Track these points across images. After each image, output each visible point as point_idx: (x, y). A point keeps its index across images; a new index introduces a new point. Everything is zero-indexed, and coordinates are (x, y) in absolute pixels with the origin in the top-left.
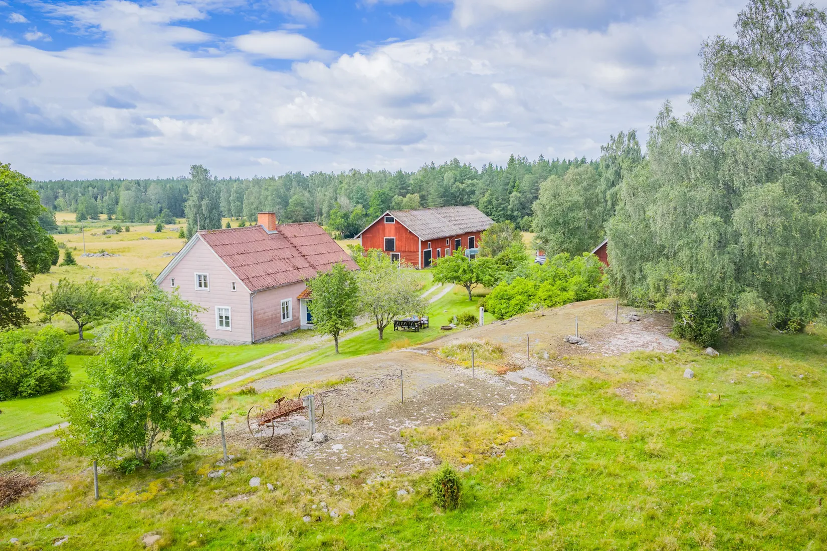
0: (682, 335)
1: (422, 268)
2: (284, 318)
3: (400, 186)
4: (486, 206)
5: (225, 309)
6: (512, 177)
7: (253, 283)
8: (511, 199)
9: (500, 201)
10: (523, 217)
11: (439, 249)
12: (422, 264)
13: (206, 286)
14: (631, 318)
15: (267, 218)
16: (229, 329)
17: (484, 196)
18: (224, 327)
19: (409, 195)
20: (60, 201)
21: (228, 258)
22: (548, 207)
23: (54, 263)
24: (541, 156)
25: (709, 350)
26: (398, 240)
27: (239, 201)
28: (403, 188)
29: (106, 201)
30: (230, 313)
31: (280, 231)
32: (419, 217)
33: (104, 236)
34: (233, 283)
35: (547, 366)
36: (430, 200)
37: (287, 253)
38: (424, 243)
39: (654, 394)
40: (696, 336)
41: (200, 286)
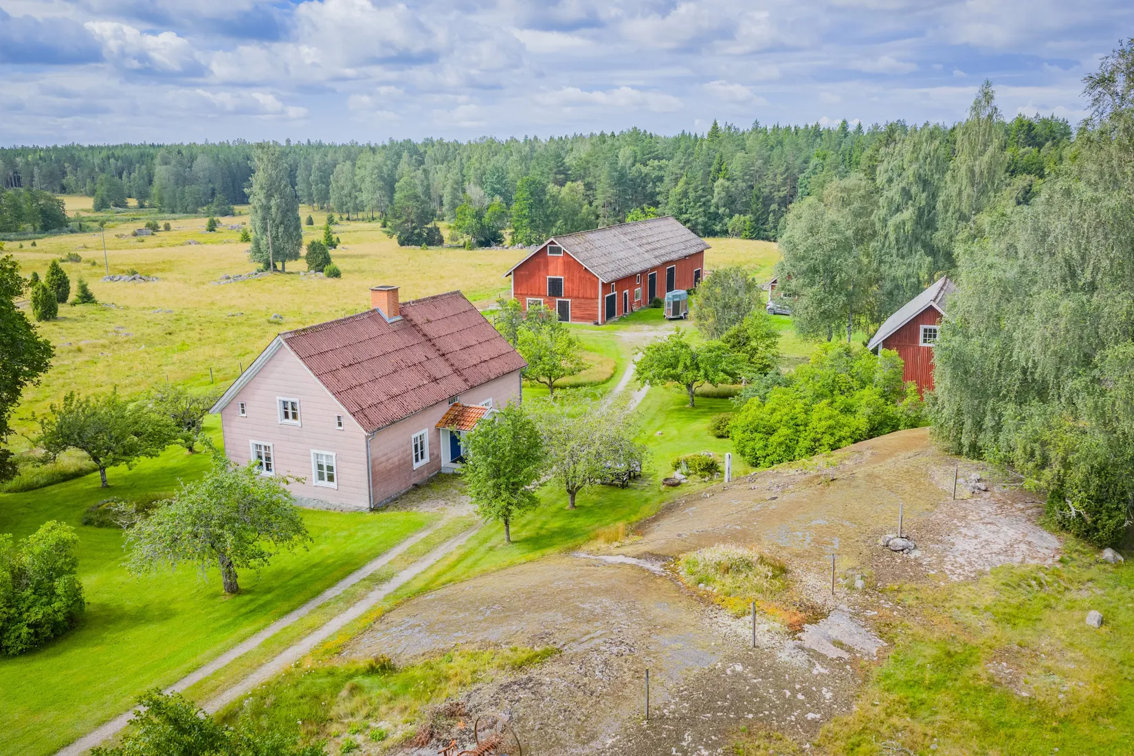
0: (1064, 526)
1: (604, 322)
2: (417, 460)
3: (555, 170)
4: (680, 200)
5: (327, 456)
6: (718, 155)
7: (370, 417)
8: (716, 190)
9: (700, 192)
10: (731, 216)
11: (627, 291)
12: (603, 316)
13: (295, 416)
14: (974, 488)
15: (386, 298)
16: (333, 485)
17: (676, 185)
18: (326, 483)
19: (569, 183)
20: (70, 179)
21: (330, 377)
22: (802, 248)
23: (63, 299)
24: (757, 122)
25: (1108, 553)
26: (567, 280)
27: (323, 183)
28: (559, 172)
29: (134, 179)
30: (334, 462)
31: (405, 316)
32: (598, 244)
33: (135, 239)
34: (339, 417)
35: (866, 608)
36: (599, 191)
37: (419, 354)
38: (606, 286)
39: (1057, 679)
40: (1087, 532)
41: (286, 416)
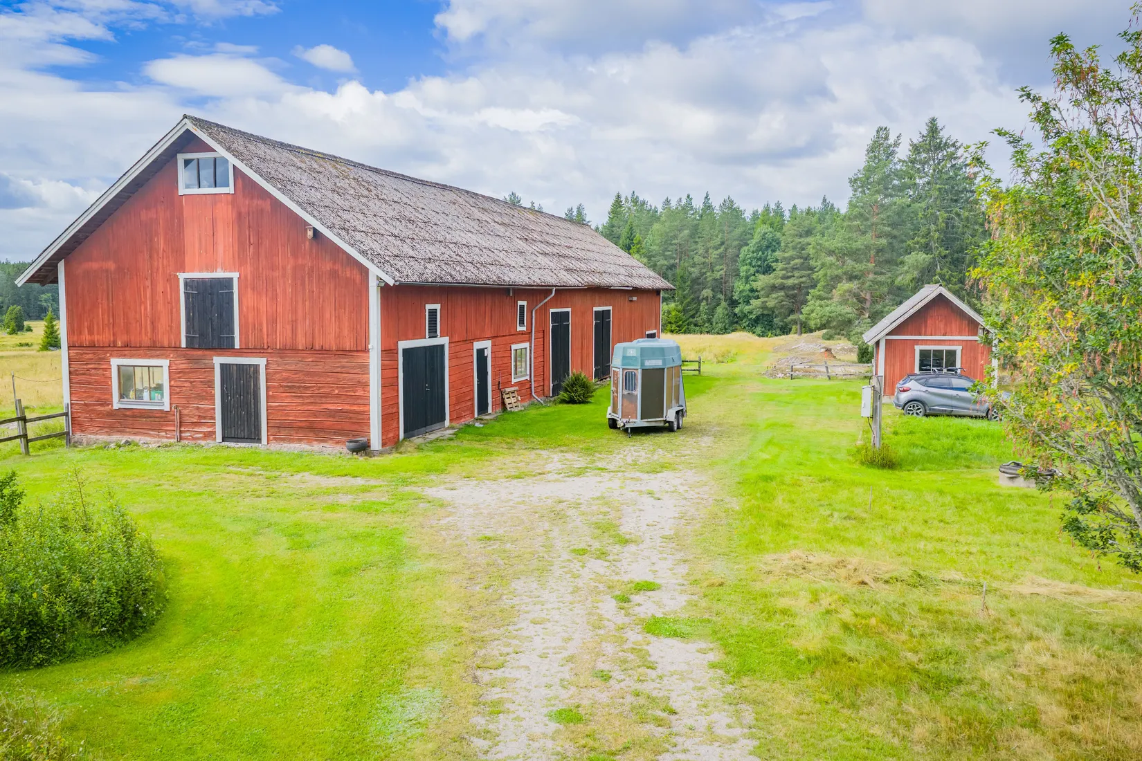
1: (392, 443)
11: (486, 345)
12: (388, 418)
26: (252, 284)
